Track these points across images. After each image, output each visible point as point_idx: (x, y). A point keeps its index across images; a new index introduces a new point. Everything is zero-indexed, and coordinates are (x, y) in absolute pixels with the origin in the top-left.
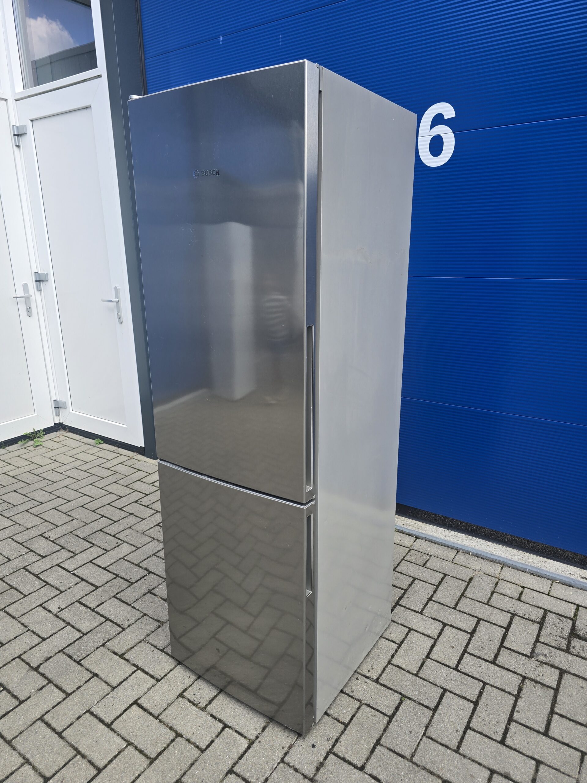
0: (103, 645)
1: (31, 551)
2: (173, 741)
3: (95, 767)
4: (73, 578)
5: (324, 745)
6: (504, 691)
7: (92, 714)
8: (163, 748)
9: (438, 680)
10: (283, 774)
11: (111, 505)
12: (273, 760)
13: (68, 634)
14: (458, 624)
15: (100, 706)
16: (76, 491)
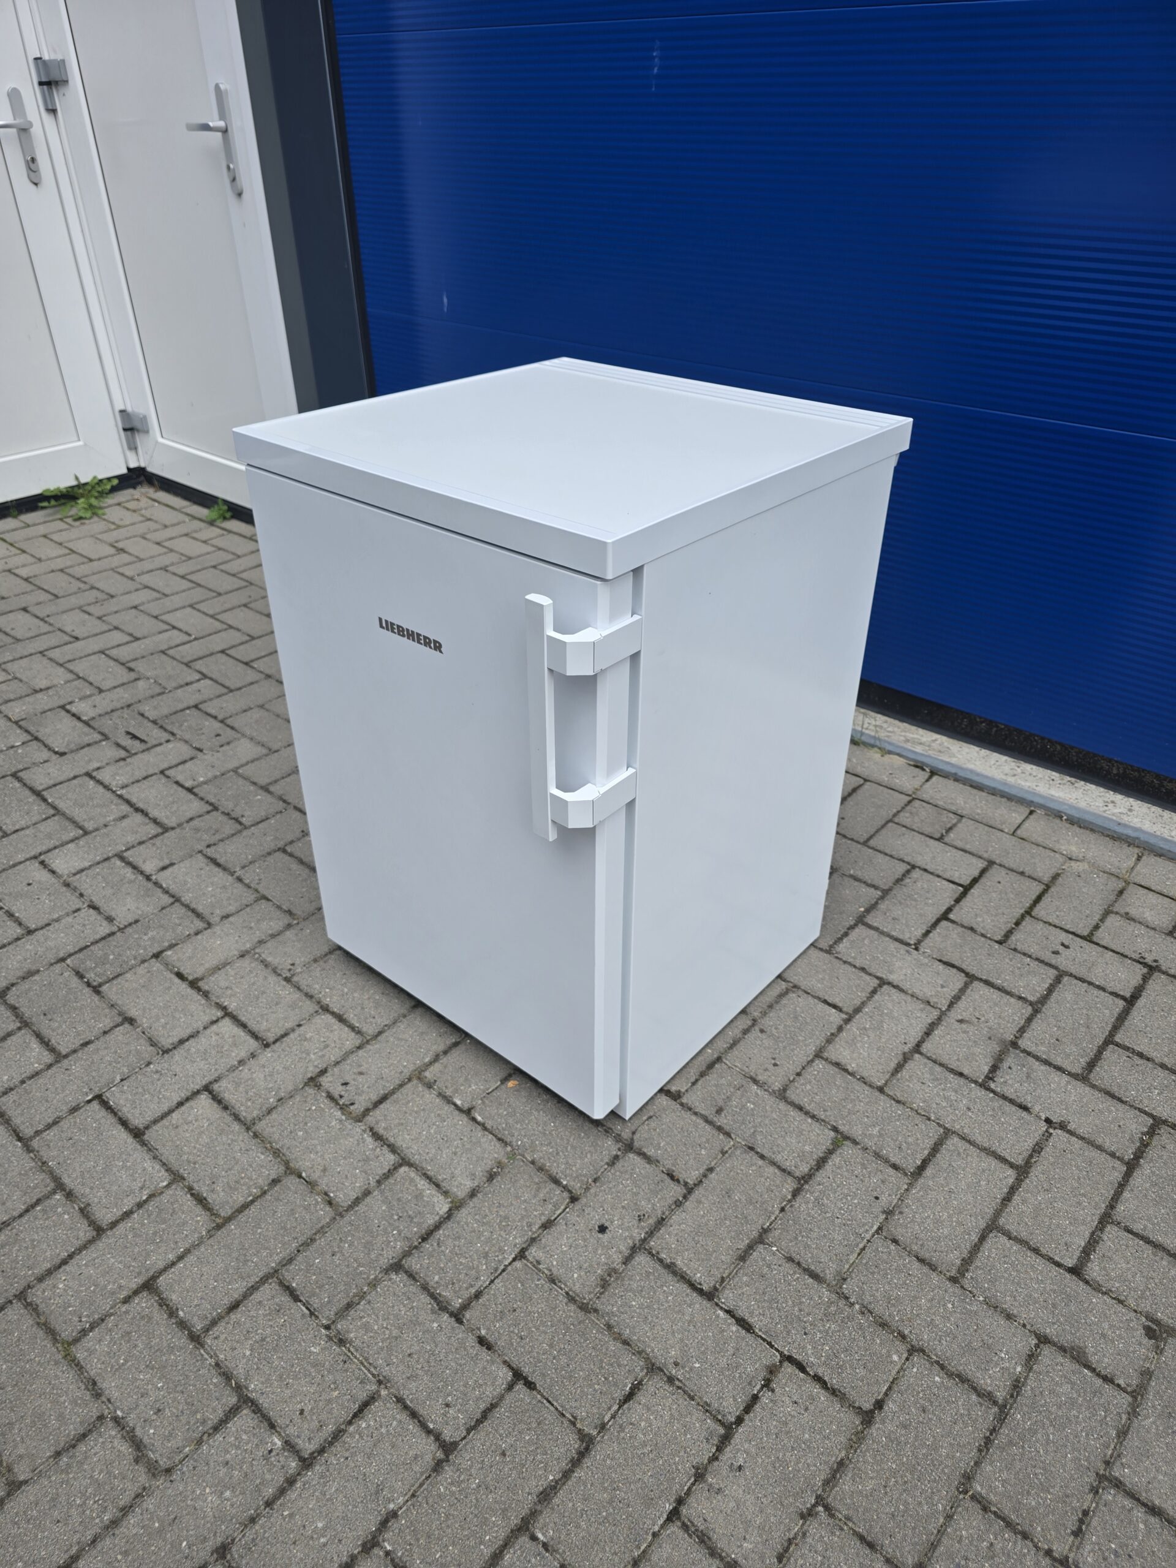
0: (156, 956)
1: (36, 739)
2: (275, 1182)
3: (92, 1223)
4: (116, 805)
5: (628, 1229)
6: (1100, 1148)
7: (105, 1104)
8: (251, 1198)
9: (934, 1106)
10: (519, 1285)
11: (228, 655)
12: (501, 1250)
13: (84, 925)
14: (1006, 980)
15: (125, 1088)
16: (156, 617)
